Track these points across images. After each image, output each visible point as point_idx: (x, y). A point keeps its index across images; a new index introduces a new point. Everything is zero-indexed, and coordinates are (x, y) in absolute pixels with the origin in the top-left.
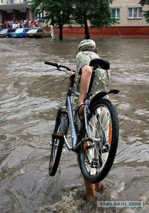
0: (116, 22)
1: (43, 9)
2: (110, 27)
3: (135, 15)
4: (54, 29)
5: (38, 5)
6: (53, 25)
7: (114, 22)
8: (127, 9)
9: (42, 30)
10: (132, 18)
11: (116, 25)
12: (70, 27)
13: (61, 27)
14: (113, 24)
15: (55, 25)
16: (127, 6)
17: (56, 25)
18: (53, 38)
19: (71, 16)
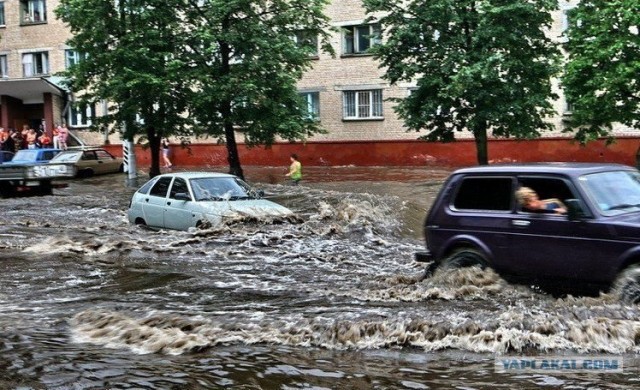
0: (315, 130)
1: (105, 94)
2: (301, 144)
3: (364, 111)
4: (133, 151)
5: (88, 83)
6: (131, 140)
7: (311, 128)
8: (340, 93)
9: (95, 154)
10: (356, 117)
11: (317, 137)
12: (183, 145)
13: (155, 146)
14: (309, 134)
15: (136, 140)
16: (339, 86)
17: (140, 140)
18: (130, 177)
19: (185, 115)
